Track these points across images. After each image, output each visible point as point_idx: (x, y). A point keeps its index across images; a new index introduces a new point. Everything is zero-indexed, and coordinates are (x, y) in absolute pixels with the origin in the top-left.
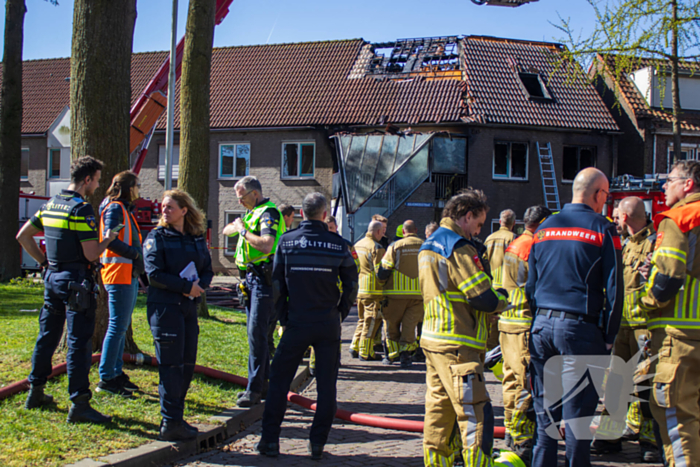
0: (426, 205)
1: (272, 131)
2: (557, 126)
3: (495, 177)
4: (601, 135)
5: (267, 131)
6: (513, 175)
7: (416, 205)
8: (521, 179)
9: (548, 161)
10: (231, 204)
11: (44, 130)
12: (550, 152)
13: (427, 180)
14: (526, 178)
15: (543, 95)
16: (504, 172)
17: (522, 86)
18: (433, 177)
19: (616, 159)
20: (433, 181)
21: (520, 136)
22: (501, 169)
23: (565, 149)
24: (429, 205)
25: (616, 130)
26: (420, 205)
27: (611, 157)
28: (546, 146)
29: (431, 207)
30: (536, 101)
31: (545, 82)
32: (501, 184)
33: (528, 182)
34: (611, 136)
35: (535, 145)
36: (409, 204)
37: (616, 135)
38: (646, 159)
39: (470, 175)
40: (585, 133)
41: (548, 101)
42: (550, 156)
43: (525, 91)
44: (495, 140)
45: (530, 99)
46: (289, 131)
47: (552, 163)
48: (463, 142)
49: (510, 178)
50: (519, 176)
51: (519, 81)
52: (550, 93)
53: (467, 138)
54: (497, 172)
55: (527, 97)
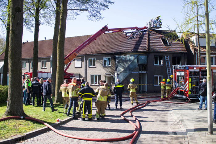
0: (137, 72)
1: (100, 55)
2: (170, 52)
3: (155, 65)
4: (182, 53)
5: (99, 55)
8: (161, 65)
9: (168, 60)
10: (91, 73)
11: (50, 56)
12: (169, 58)
15: (167, 44)
16: (157, 64)
17: (162, 42)
18: (139, 65)
19: (186, 60)
21: (161, 54)
22: (156, 63)
23: (173, 57)
26: (135, 72)
27: (185, 59)
30: (165, 45)
31: (168, 40)
33: (163, 66)
35: (165, 56)
36: (132, 72)
37: (186, 53)
38: (194, 59)
39: (148, 65)
40: (178, 53)
41: (169, 45)
42: (169, 59)
43: (163, 43)
44: (155, 56)
45: (164, 45)
46: (105, 55)
47: (169, 61)
48: (146, 56)
49: (159, 65)
51: (161, 40)
52: (169, 43)
53: (147, 55)
54: (155, 64)
55: (163, 44)
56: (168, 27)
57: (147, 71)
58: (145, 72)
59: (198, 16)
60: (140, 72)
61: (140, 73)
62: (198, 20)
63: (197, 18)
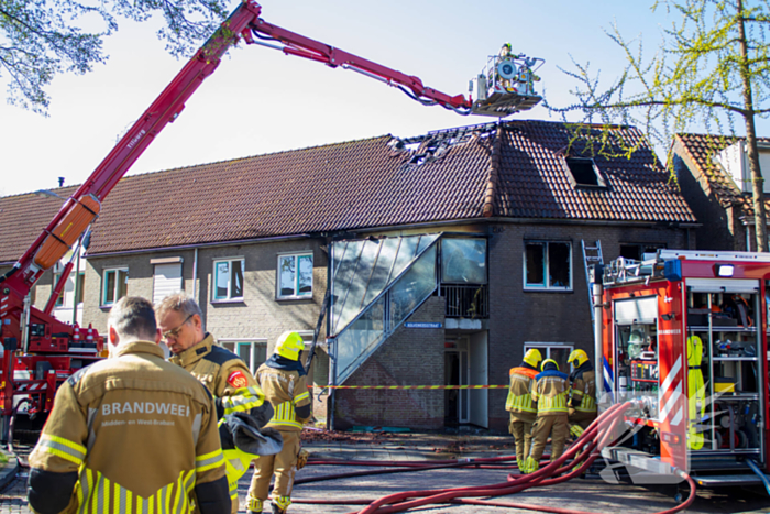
0: (432, 325)
1: (267, 243)
2: (609, 219)
3: (527, 287)
4: (670, 228)
6: (552, 283)
7: (419, 325)
8: (563, 289)
12: (600, 252)
13: (435, 293)
14: (571, 288)
15: (597, 183)
16: (540, 280)
17: (568, 173)
18: (442, 290)
20: (442, 294)
21: (559, 234)
22: (536, 277)
23: (623, 248)
24: (436, 326)
25: (691, 222)
26: (424, 325)
28: (595, 245)
29: (439, 328)
30: (587, 190)
31: (600, 168)
32: (535, 296)
33: (572, 292)
34: (684, 230)
35: (580, 244)
36: (409, 325)
37: (693, 229)
39: (491, 286)
40: (649, 227)
41: (602, 189)
42: (600, 257)
43: (571, 179)
44: (525, 240)
45: (576, 188)
46: (285, 241)
48: (483, 243)
49: (548, 288)
50: (560, 285)
51: (565, 167)
52: (606, 180)
53: (487, 237)
54: (529, 281)
55: (574, 184)
56: (579, 73)
57: (487, 317)
58: (476, 325)
59: (742, 19)
60: (452, 324)
61: (449, 332)
62: (748, 38)
63: (743, 27)
